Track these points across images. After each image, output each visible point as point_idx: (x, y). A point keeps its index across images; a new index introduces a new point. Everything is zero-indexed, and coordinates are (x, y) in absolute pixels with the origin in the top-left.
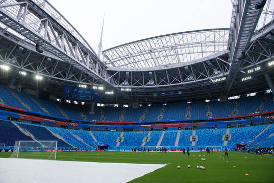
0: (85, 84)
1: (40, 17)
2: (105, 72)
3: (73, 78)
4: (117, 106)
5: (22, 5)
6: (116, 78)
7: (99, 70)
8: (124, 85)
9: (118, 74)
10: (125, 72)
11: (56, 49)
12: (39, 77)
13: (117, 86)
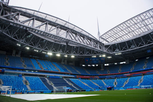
0: (95, 56)
1: (65, 30)
2: (104, 47)
3: (88, 54)
4: (116, 64)
5: (57, 28)
6: (110, 48)
7: (100, 47)
8: (116, 52)
9: (111, 46)
10: (115, 44)
11: (75, 42)
12: (73, 57)
13: (112, 53)
